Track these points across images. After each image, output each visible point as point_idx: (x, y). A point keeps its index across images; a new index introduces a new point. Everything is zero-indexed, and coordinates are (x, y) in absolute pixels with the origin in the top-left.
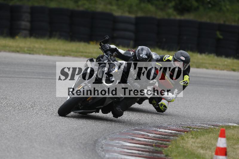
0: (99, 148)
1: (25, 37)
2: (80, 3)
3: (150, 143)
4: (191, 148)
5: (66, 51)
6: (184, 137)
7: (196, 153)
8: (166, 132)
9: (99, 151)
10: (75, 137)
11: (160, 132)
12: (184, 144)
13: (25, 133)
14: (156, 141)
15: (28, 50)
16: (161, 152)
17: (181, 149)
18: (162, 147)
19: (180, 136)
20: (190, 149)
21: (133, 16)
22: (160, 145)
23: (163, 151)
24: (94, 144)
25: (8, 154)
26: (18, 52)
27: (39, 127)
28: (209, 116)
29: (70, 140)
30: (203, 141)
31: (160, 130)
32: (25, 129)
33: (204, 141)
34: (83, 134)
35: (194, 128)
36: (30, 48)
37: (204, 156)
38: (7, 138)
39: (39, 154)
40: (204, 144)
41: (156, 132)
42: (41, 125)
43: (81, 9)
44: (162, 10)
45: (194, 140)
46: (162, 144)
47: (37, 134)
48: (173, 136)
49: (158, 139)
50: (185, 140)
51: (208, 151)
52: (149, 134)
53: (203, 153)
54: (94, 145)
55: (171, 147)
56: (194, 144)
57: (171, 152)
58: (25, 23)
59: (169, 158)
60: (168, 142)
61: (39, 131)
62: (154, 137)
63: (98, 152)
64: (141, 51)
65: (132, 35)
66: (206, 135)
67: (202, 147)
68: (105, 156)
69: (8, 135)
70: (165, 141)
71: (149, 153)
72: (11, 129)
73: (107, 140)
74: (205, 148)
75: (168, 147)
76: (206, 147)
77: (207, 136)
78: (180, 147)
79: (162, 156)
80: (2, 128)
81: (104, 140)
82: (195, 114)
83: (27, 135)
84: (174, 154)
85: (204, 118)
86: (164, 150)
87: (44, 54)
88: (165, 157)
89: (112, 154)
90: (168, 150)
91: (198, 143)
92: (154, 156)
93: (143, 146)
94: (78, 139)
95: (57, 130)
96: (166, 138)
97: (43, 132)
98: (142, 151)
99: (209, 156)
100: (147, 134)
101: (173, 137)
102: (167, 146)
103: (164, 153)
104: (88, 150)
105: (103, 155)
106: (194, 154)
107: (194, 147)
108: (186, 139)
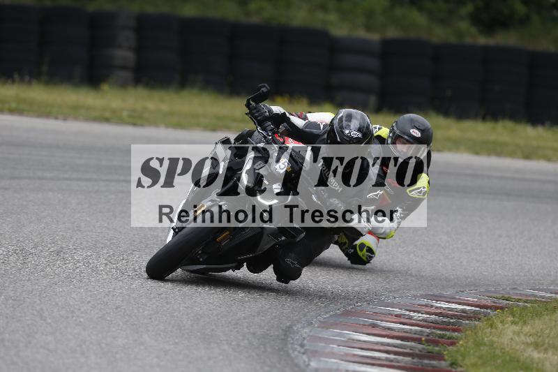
0: (296, 346)
1: (123, 85)
2: (253, 7)
3: (415, 334)
4: (511, 345)
5: (219, 118)
6: (495, 321)
7: (522, 358)
8: (451, 310)
9: (296, 353)
10: (240, 319)
11: (437, 308)
12: (493, 337)
13: (123, 311)
14: (428, 330)
15: (129, 116)
16: (440, 357)
17: (486, 348)
18: (442, 345)
19: (486, 318)
20: (507, 349)
21: (375, 37)
22: (437, 338)
23: (445, 353)
24: (283, 337)
25: (83, 360)
26: (107, 120)
27: (154, 298)
28: (552, 273)
29: (228, 327)
30: (539, 330)
31: (439, 305)
32: (122, 301)
33: (542, 329)
34: (259, 313)
35: (519, 300)
36: (134, 110)
37: (540, 365)
38: (80, 322)
39: (155, 360)
40: (540, 337)
41: (428, 310)
42: (160, 292)
43: (255, 20)
44: (443, 22)
45: (516, 328)
46: (442, 337)
47: (151, 312)
48: (469, 318)
49: (433, 325)
50: (496, 328)
51: (550, 353)
52: (412, 314)
53: (539, 358)
54: (282, 339)
55: (465, 345)
56: (517, 338)
57: (464, 356)
58: (124, 54)
59: (459, 369)
60: (456, 333)
61: (155, 306)
62: (424, 320)
63: (293, 355)
64: (346, 121)
65: (373, 81)
66: (545, 316)
67: (536, 345)
68: (309, 365)
69: (83, 315)
70: (448, 330)
71: (413, 359)
72: (89, 302)
73: (314, 327)
74: (542, 346)
75: (457, 344)
76: (546, 345)
77: (547, 318)
78: (485, 344)
79: (444, 364)
80: (68, 299)
81: (307, 327)
82: (520, 267)
83: (127, 314)
84: (470, 360)
85: (541, 276)
86: (448, 350)
87: (167, 126)
88: (450, 368)
89: (327, 359)
90: (457, 352)
91: (526, 335)
92: (422, 366)
93: (399, 342)
94: (246, 324)
95: (197, 304)
96: (453, 324)
97: (165, 309)
98: (396, 353)
99: (551, 365)
100: (407, 313)
101: (468, 320)
102: (456, 341)
103: (446, 357)
104: (269, 350)
105: (305, 362)
106: (518, 361)
107: (517, 345)
108: (500, 325)
